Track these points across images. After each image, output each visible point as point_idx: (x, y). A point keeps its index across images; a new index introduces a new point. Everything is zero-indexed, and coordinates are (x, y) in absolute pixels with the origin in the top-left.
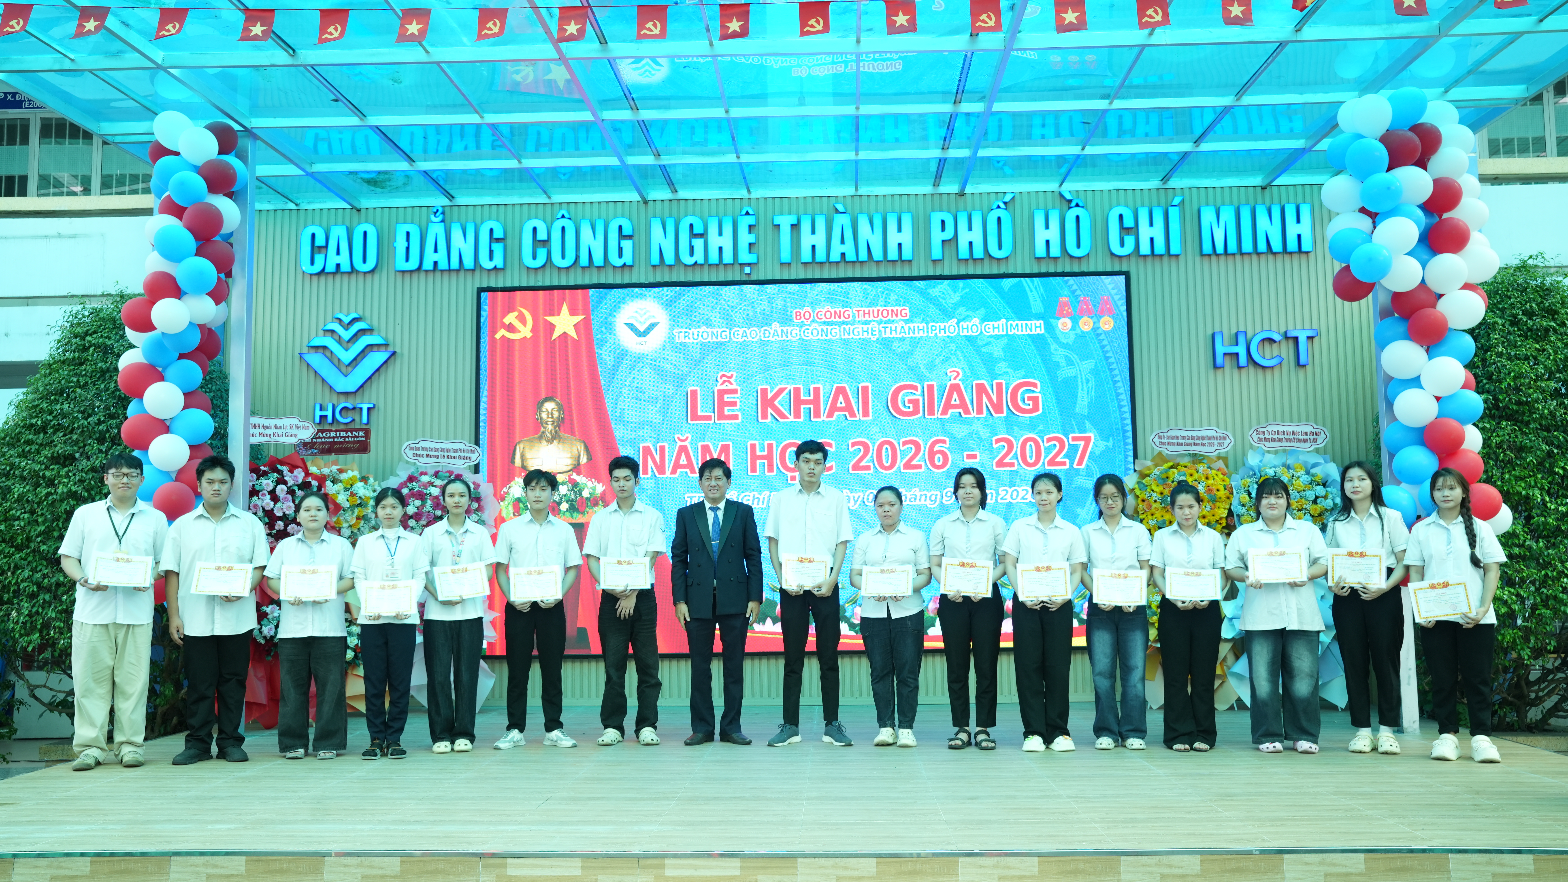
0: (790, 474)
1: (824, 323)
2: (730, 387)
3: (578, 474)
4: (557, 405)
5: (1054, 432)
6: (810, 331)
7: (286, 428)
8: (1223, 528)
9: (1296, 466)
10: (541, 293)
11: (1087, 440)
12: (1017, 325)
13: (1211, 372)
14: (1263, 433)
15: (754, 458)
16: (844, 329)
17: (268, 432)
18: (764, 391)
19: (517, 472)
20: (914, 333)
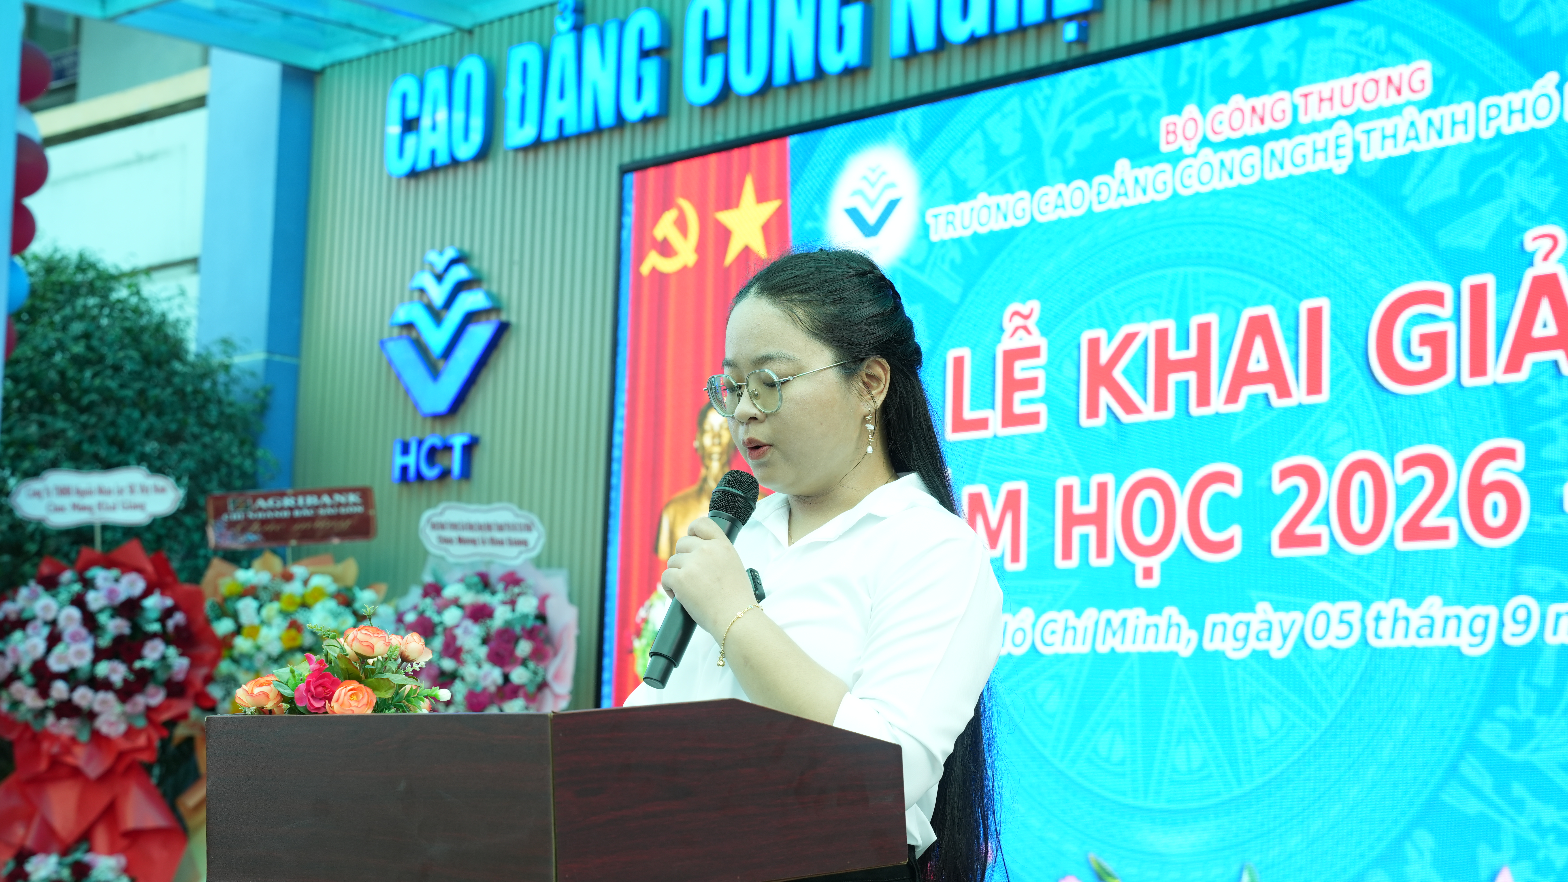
0: (1141, 562)
1: (1229, 144)
2: (1027, 341)
6: (1195, 172)
7: (120, 492)
10: (713, 160)
15: (1071, 520)
16: (1273, 154)
17: (88, 501)
18: (1094, 347)
20: (1440, 135)
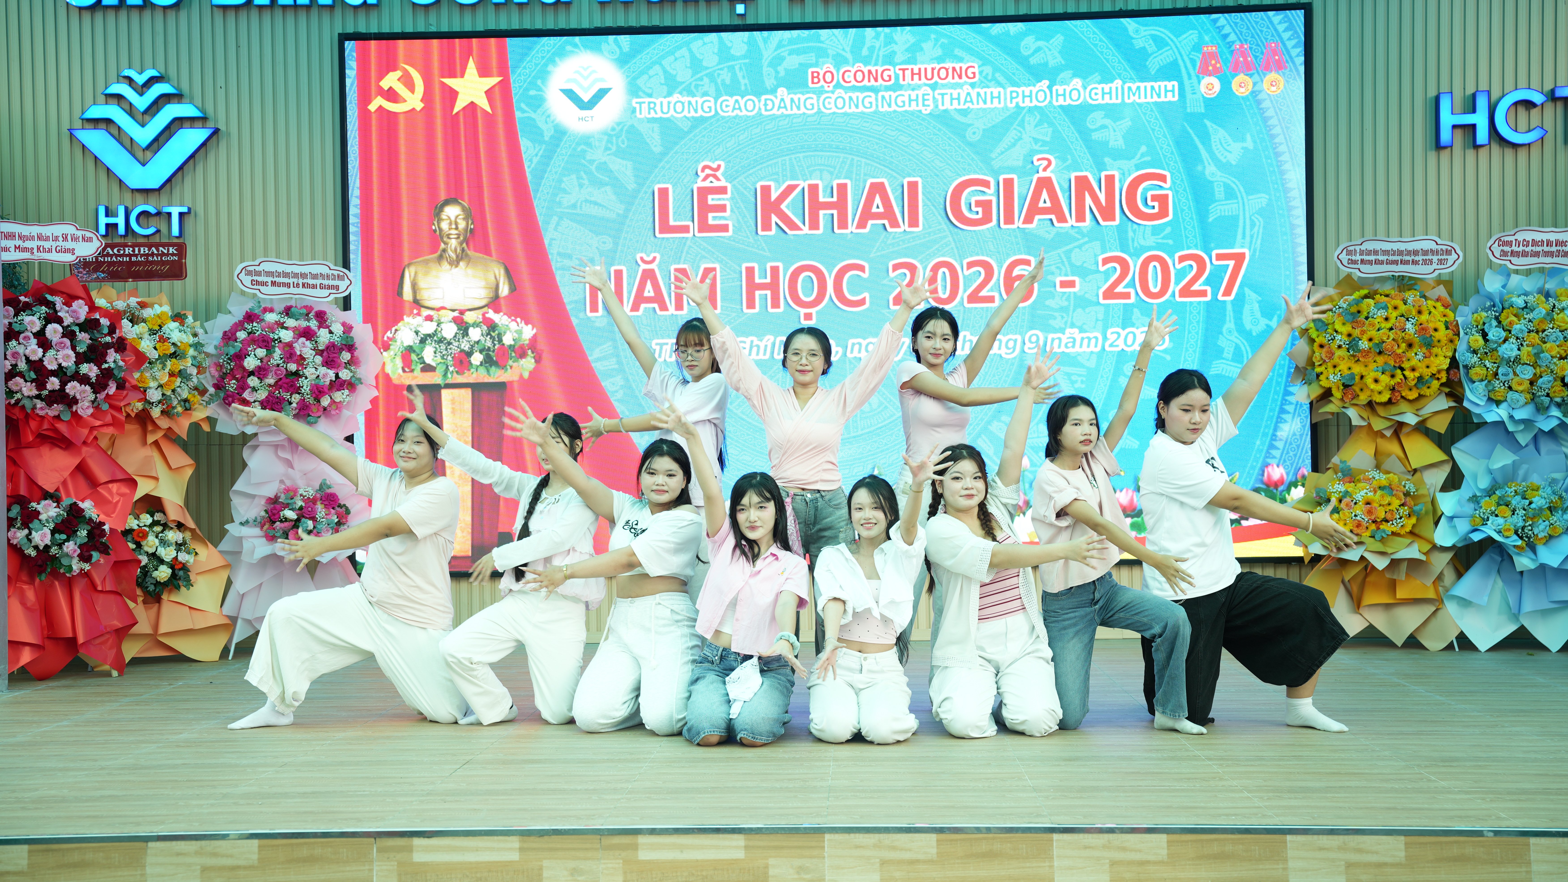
0: (803, 311)
2: (716, 184)
3: (497, 311)
4: (464, 209)
5: (1189, 248)
6: (832, 101)
7: (56, 239)
8: (1442, 385)
9: (1559, 292)
10: (435, 42)
11: (1239, 258)
12: (1138, 88)
13: (1432, 155)
14: (1509, 244)
15: (752, 287)
16: (883, 97)
17: (28, 244)
18: (766, 190)
19: (407, 308)
20: (985, 102)
